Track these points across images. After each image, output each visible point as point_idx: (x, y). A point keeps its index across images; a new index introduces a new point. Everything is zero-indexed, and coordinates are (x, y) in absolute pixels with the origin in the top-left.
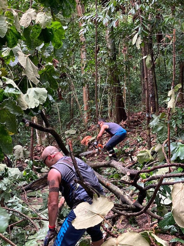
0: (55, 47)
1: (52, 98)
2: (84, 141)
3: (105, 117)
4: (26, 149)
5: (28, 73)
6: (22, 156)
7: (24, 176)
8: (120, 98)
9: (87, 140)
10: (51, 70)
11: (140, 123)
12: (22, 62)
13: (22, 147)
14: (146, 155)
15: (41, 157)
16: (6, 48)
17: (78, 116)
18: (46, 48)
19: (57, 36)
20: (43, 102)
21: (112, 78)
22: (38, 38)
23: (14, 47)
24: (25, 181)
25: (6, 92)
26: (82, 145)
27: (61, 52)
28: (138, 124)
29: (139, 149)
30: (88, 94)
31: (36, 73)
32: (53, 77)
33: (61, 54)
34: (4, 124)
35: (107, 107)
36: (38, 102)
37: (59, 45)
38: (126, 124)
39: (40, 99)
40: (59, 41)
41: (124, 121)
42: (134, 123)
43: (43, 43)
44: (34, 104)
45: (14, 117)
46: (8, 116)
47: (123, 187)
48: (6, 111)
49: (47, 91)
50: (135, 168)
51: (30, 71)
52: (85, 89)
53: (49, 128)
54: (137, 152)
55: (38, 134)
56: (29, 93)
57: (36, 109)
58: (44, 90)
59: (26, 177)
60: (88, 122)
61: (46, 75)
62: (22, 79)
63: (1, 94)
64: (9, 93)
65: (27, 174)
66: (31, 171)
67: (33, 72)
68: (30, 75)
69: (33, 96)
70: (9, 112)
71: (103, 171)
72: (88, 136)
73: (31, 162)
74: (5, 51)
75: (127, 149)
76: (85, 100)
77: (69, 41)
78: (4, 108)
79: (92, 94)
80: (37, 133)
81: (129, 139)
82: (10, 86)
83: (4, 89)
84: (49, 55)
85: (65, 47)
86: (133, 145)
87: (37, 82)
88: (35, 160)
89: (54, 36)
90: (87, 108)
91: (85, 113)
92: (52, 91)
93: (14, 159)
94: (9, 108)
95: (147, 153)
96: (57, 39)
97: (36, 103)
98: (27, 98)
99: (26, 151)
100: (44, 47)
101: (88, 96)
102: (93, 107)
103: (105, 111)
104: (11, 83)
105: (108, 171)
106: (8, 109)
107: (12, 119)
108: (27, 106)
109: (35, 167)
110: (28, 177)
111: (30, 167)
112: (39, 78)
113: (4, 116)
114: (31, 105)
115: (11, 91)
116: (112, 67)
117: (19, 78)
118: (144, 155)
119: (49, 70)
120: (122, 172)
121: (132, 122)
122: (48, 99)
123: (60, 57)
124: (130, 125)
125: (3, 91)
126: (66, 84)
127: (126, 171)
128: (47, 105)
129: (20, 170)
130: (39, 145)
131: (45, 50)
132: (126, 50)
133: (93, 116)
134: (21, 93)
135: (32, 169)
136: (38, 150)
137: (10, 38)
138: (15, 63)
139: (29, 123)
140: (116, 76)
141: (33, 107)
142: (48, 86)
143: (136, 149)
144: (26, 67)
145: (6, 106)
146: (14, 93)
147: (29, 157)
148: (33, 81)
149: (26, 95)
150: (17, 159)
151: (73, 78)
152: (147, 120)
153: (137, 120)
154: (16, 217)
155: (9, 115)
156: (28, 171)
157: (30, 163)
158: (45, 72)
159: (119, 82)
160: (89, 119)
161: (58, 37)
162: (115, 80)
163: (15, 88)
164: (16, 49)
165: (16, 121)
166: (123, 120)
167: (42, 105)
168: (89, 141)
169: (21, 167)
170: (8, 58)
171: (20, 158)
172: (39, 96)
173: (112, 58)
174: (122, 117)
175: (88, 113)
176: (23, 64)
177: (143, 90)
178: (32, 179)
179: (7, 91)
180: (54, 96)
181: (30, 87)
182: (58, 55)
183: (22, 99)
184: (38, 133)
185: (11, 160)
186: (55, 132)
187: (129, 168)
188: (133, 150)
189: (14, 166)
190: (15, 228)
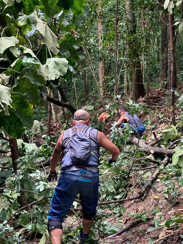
0: (75, 14)
1: (73, 70)
2: (101, 118)
3: (122, 94)
4: (43, 124)
5: (47, 42)
6: (39, 131)
7: (41, 152)
8: (139, 73)
9: (104, 117)
10: (72, 39)
11: (160, 100)
12: (40, 29)
13: (39, 122)
14: (172, 131)
15: (57, 133)
16: (22, 17)
17: (93, 92)
18: (65, 16)
19: (77, 2)
20: (64, 73)
21: (132, 51)
22: (57, 4)
23: (31, 14)
24: (43, 157)
25: (25, 62)
26: (99, 122)
27: (81, 20)
28: (158, 100)
29: (160, 126)
30: (104, 70)
31: (56, 42)
32: (74, 46)
33: (81, 22)
34: (24, 95)
35: (123, 83)
36: (59, 74)
37: (80, 12)
38: (145, 100)
39: (60, 71)
40: (79, 8)
41: (143, 97)
42: (154, 99)
43: (62, 10)
44: (54, 75)
45: (35, 87)
46: (28, 87)
47: (148, 166)
48: (26, 81)
49: (68, 62)
50: (159, 146)
51: (49, 39)
52: (101, 64)
53: (67, 103)
54: (159, 129)
55: (54, 110)
56: (49, 64)
57: (56, 81)
58: (65, 60)
59: (44, 153)
60: (104, 98)
61: (66, 45)
62: (39, 49)
63: (19, 64)
64: (27, 63)
65: (45, 150)
66: (48, 147)
67: (52, 41)
68: (50, 44)
69: (53, 67)
70: (29, 81)
71: (123, 149)
72: (105, 113)
73: (49, 137)
74: (21, 19)
75: (147, 126)
76: (101, 76)
77: (89, 8)
78: (24, 77)
79: (108, 70)
80: (52, 109)
81: (148, 116)
82: (29, 55)
83: (22, 58)
84: (68, 24)
85: (85, 15)
86: (154, 122)
87: (57, 51)
88: (52, 136)
89: (74, 2)
90: (103, 84)
91: (101, 89)
92: (73, 62)
93: (30, 135)
94: (29, 77)
95: (173, 129)
96: (77, 6)
97: (57, 75)
98: (47, 69)
99: (43, 126)
100: (63, 15)
101: (104, 72)
102: (110, 83)
103: (122, 88)
104: (30, 52)
105: (128, 148)
106: (28, 79)
107: (32, 90)
108: (47, 77)
109: (53, 143)
110: (45, 153)
111: (48, 143)
112: (59, 47)
113: (24, 86)
114: (51, 76)
115: (30, 60)
116: (132, 40)
117: (37, 48)
118: (169, 131)
119: (69, 39)
120: (145, 150)
121: (151, 98)
122: (68, 70)
123: (80, 26)
124: (149, 101)
125: (21, 61)
126: (83, 58)
127: (150, 149)
128: (67, 77)
129: (37, 145)
130: (55, 121)
131: (63, 18)
132: (145, 23)
133: (109, 93)
134: (40, 63)
135: (49, 145)
136: (54, 126)
137: (27, 4)
138: (32, 32)
139: (46, 97)
140: (136, 50)
141: (53, 79)
142: (68, 55)
143: (158, 126)
144: (45, 35)
145: (26, 76)
146: (33, 63)
147: (46, 133)
148: (53, 51)
149: (45, 65)
150: (34, 135)
151: (90, 52)
152: (172, 95)
153: (156, 96)
154: (35, 195)
155: (29, 85)
156: (45, 147)
157: (47, 139)
158: (65, 41)
159: (138, 56)
160: (105, 96)
161: (78, 4)
162: (135, 54)
163: (33, 58)
164: (33, 17)
165: (37, 92)
166: (141, 96)
167: (63, 77)
168: (106, 117)
169: (38, 143)
170: (25, 26)
171: (37, 134)
172: (59, 67)
173: (133, 30)
174: (141, 94)
175: (104, 90)
176: (42, 32)
177: (162, 65)
178: (49, 154)
179: (26, 60)
180: (75, 67)
181: (49, 57)
182: (77, 23)
183: (41, 70)
184: (54, 108)
185: (28, 135)
186: (72, 107)
187: (152, 145)
188: (154, 127)
189: (31, 141)
190: (35, 206)
